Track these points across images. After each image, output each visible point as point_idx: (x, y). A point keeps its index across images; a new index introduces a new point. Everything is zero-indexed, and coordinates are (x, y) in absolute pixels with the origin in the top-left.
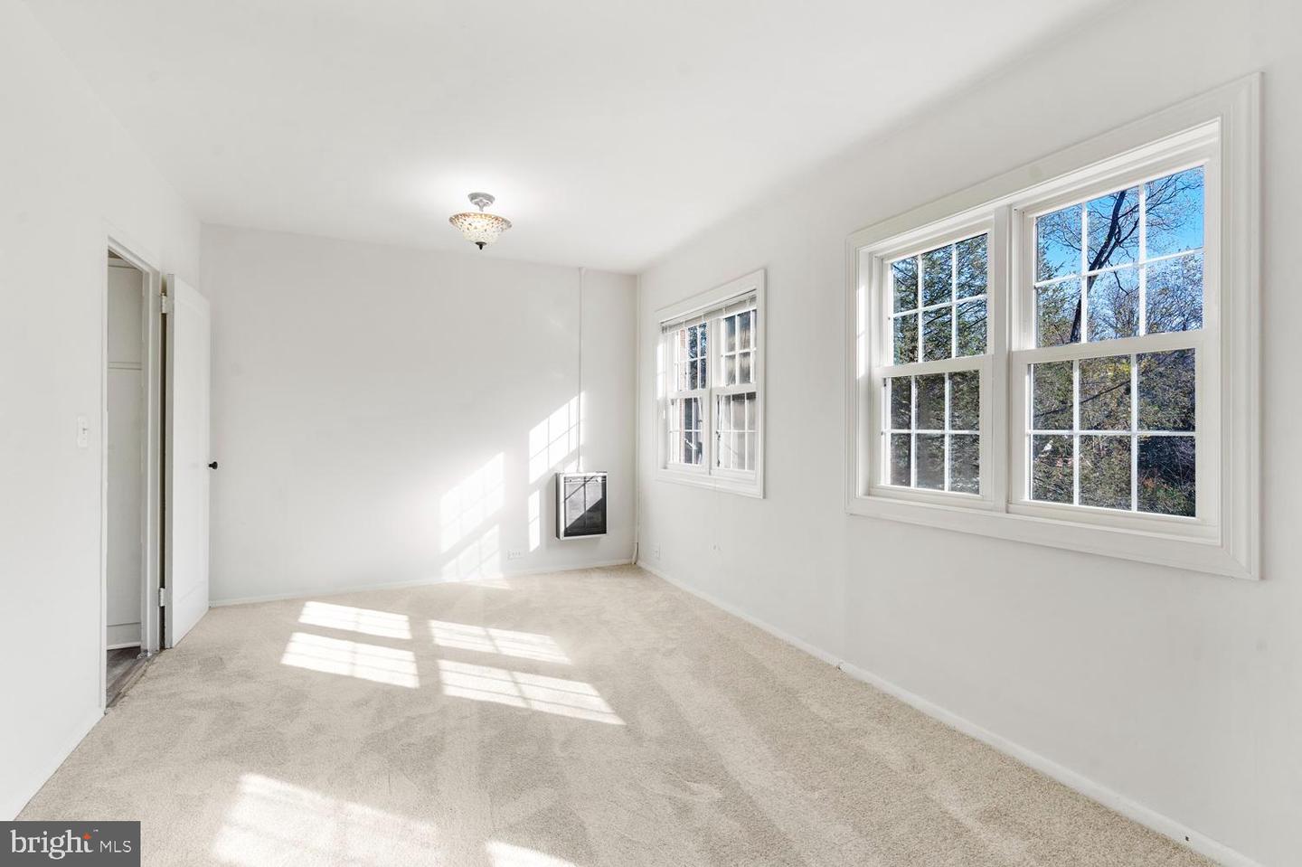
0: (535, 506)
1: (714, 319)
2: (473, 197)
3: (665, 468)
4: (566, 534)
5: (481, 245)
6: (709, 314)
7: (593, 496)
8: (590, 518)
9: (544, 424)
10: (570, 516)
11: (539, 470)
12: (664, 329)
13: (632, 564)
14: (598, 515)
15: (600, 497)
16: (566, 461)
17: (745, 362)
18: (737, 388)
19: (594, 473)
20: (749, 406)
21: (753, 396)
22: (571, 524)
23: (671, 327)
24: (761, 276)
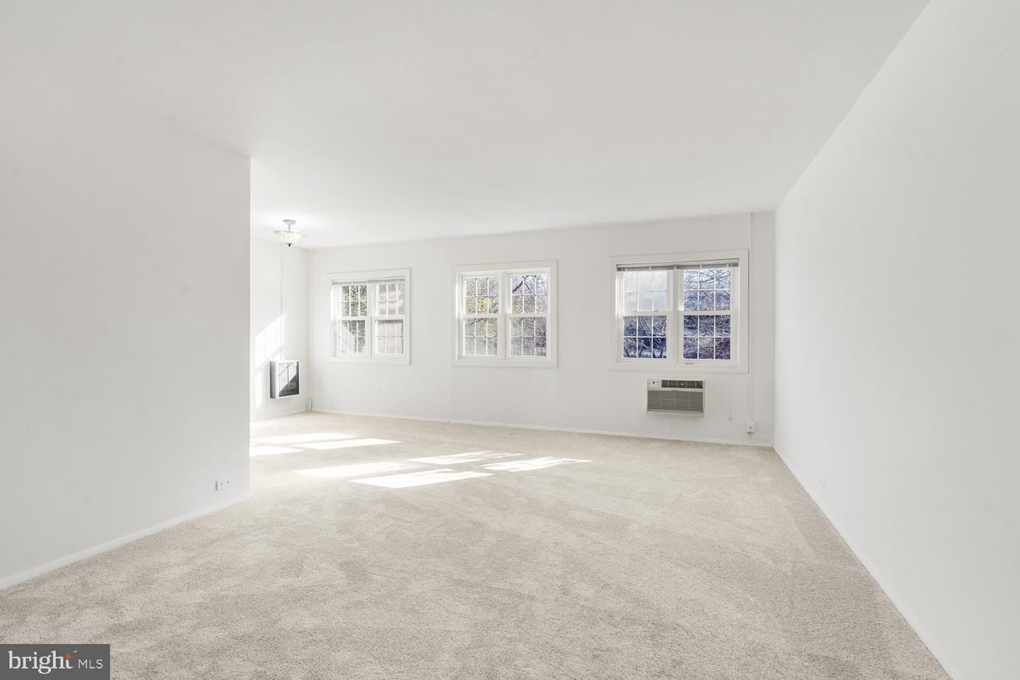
0: (261, 381)
1: (373, 284)
2: (286, 221)
3: (335, 356)
4: (279, 396)
6: (369, 281)
7: (292, 374)
8: (291, 386)
10: (280, 385)
11: (263, 360)
12: (333, 283)
13: (309, 409)
14: (294, 384)
15: (295, 374)
16: (275, 354)
17: (392, 306)
18: (387, 317)
19: (291, 361)
20: (397, 326)
21: (401, 321)
22: (281, 389)
23: (340, 283)
24: (408, 271)
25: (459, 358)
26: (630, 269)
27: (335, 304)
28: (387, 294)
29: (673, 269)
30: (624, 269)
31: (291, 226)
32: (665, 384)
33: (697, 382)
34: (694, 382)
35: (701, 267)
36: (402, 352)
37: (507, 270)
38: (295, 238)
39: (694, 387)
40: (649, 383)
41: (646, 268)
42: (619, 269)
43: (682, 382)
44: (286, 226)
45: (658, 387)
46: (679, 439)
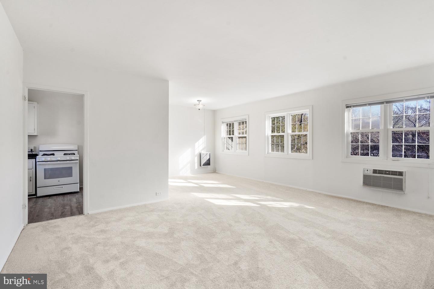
0: (196, 160)
1: (236, 122)
2: (198, 101)
3: (223, 151)
4: (203, 166)
5: (199, 109)
6: (235, 121)
8: (207, 162)
9: (198, 142)
10: (204, 161)
11: (197, 152)
12: (223, 123)
13: (215, 171)
14: (209, 161)
15: (209, 158)
16: (202, 150)
17: (243, 131)
18: (241, 135)
19: (208, 153)
20: (244, 139)
21: (245, 137)
22: (203, 163)
23: (225, 123)
24: (248, 116)
25: (268, 153)
26: (354, 106)
27: (223, 130)
28: (241, 126)
29: (384, 104)
30: (350, 107)
31: (200, 102)
32: (375, 171)
33: (399, 172)
34: (397, 172)
35: (404, 101)
36: (246, 150)
37: (288, 112)
38: (200, 107)
39: (396, 175)
40: (364, 171)
41: (365, 105)
42: (347, 107)
43: (388, 171)
44: (198, 102)
45: (370, 173)
46: (387, 205)
